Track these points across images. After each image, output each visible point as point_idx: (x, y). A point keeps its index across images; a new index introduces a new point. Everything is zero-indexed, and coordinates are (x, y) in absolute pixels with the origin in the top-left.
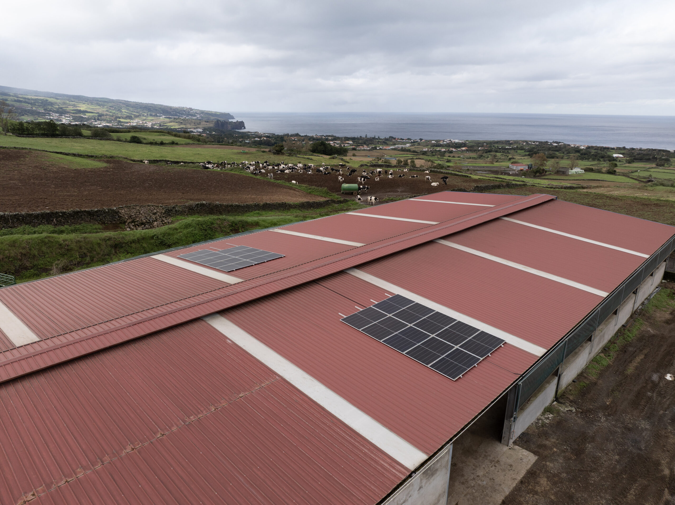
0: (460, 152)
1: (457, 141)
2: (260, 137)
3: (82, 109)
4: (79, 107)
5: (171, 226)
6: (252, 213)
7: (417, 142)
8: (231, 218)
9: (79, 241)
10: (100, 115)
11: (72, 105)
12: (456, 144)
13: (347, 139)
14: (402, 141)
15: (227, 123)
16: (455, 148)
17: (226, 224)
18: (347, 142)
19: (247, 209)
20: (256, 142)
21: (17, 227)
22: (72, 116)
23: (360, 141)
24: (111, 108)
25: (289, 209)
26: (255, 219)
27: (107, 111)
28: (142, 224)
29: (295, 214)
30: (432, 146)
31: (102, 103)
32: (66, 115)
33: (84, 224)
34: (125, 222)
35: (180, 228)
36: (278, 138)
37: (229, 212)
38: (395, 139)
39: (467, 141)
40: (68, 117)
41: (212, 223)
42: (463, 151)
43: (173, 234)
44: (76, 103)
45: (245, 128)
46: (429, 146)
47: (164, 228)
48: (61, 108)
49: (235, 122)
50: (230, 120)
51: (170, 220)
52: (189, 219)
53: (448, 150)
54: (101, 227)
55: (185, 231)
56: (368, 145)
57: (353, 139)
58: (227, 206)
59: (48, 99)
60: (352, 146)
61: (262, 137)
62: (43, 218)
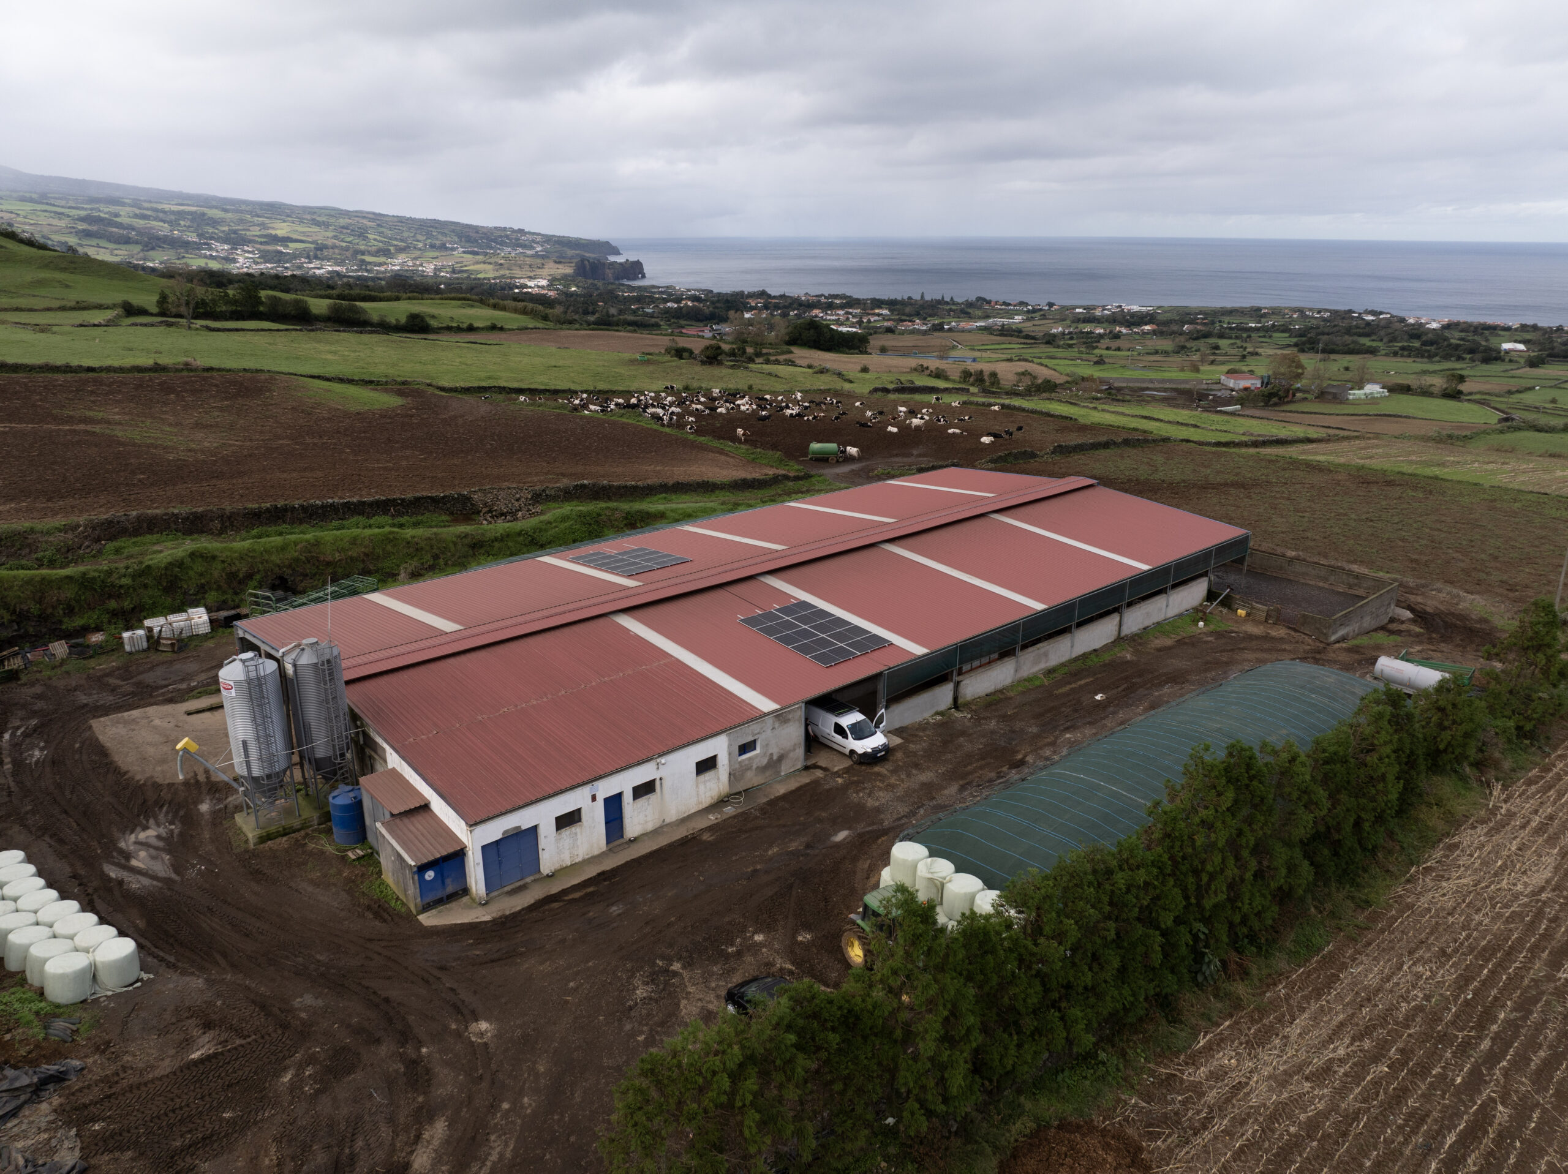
0: (1137, 337)
1: (1135, 308)
2: (678, 300)
3: (280, 233)
4: (273, 228)
5: (543, 518)
6: (655, 498)
7: (1041, 310)
8: (625, 506)
9: (429, 539)
10: (320, 248)
11: (258, 225)
12: (1133, 315)
13: (878, 303)
14: (1007, 309)
15: (604, 264)
16: (1126, 327)
17: (618, 515)
18: (877, 311)
19: (649, 491)
20: (668, 311)
21: (348, 519)
22: (260, 251)
23: (908, 310)
24: (345, 231)
25: (712, 491)
26: (661, 507)
27: (335, 237)
28: (502, 514)
29: (722, 498)
30: (1073, 322)
31: (324, 219)
32: (246, 248)
33: (427, 515)
34: (479, 512)
35: (555, 521)
36: (718, 301)
37: (621, 496)
38: (989, 302)
39: (1159, 308)
40: (249, 252)
41: (599, 515)
42: (1144, 333)
43: (546, 530)
44: (267, 221)
45: (644, 276)
46: (1068, 322)
47: (534, 521)
48: (235, 232)
49: (621, 264)
50: (612, 258)
51: (539, 508)
52: (567, 508)
53: (1111, 332)
54: (447, 518)
55: (562, 526)
56: (925, 319)
57: (891, 304)
58: (619, 487)
59: (206, 210)
60: (889, 320)
61: (683, 299)
62: (378, 508)
